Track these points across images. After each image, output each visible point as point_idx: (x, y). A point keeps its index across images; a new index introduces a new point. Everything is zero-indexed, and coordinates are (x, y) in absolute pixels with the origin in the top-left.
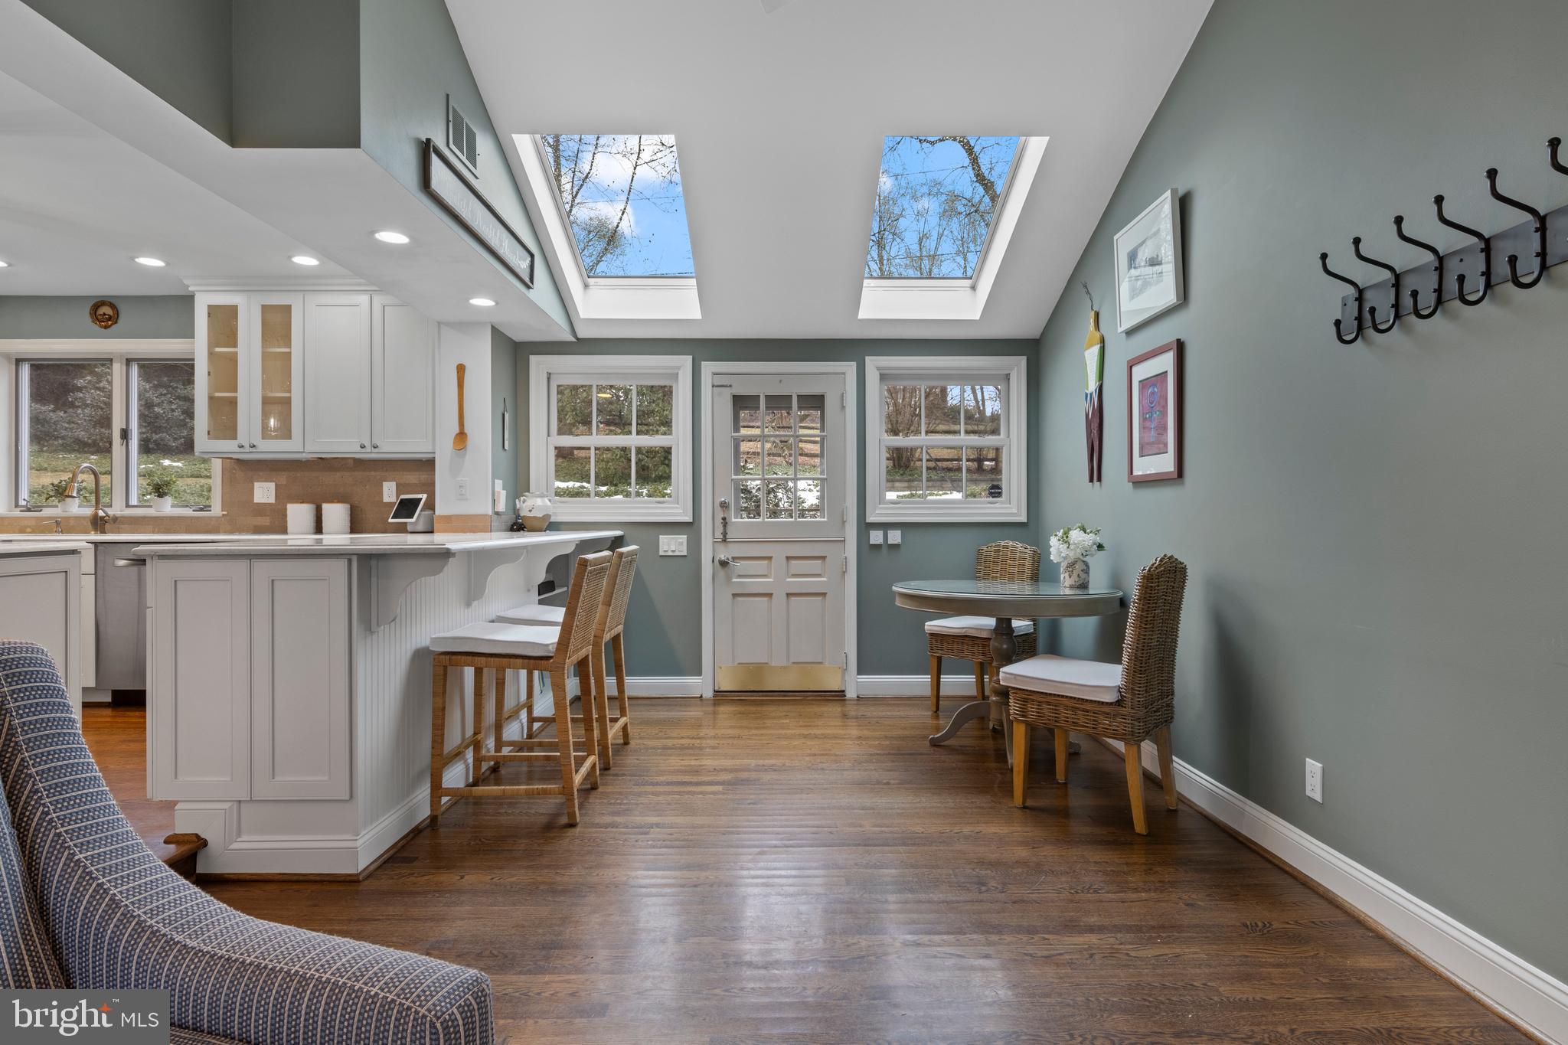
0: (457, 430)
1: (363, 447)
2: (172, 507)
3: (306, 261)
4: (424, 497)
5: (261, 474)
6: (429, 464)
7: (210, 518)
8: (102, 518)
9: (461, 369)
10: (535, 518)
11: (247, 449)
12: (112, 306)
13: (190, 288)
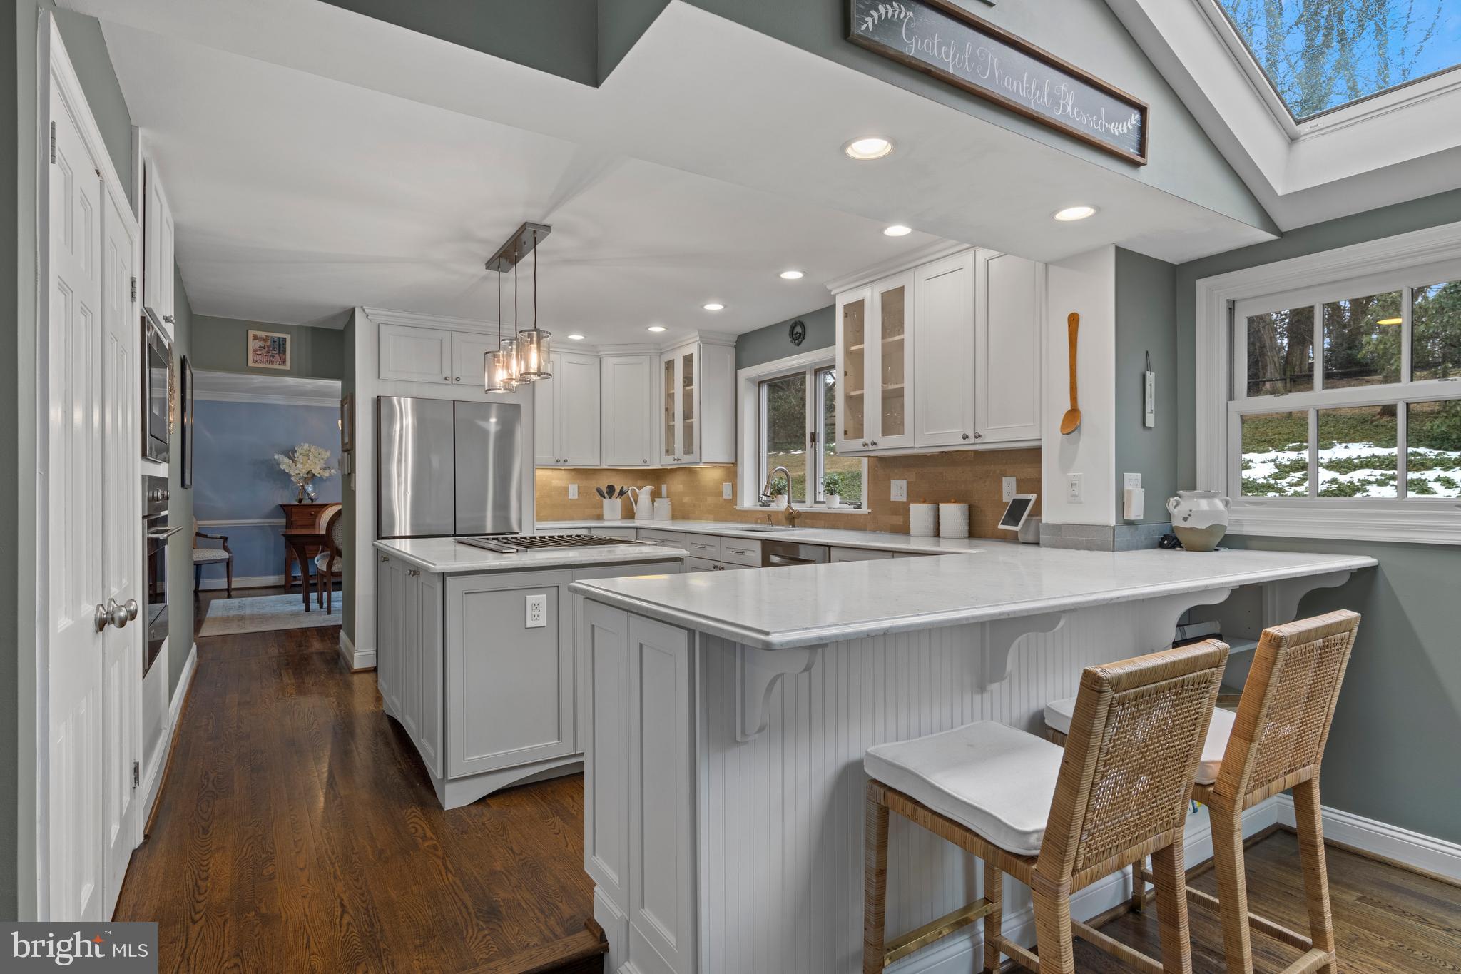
0: (1068, 407)
1: (965, 437)
2: (840, 503)
3: (898, 231)
4: (1033, 497)
5: (896, 471)
6: (1033, 455)
7: (860, 515)
8: (790, 514)
9: (1074, 320)
10: (1193, 530)
11: (871, 448)
12: (802, 325)
13: (832, 293)
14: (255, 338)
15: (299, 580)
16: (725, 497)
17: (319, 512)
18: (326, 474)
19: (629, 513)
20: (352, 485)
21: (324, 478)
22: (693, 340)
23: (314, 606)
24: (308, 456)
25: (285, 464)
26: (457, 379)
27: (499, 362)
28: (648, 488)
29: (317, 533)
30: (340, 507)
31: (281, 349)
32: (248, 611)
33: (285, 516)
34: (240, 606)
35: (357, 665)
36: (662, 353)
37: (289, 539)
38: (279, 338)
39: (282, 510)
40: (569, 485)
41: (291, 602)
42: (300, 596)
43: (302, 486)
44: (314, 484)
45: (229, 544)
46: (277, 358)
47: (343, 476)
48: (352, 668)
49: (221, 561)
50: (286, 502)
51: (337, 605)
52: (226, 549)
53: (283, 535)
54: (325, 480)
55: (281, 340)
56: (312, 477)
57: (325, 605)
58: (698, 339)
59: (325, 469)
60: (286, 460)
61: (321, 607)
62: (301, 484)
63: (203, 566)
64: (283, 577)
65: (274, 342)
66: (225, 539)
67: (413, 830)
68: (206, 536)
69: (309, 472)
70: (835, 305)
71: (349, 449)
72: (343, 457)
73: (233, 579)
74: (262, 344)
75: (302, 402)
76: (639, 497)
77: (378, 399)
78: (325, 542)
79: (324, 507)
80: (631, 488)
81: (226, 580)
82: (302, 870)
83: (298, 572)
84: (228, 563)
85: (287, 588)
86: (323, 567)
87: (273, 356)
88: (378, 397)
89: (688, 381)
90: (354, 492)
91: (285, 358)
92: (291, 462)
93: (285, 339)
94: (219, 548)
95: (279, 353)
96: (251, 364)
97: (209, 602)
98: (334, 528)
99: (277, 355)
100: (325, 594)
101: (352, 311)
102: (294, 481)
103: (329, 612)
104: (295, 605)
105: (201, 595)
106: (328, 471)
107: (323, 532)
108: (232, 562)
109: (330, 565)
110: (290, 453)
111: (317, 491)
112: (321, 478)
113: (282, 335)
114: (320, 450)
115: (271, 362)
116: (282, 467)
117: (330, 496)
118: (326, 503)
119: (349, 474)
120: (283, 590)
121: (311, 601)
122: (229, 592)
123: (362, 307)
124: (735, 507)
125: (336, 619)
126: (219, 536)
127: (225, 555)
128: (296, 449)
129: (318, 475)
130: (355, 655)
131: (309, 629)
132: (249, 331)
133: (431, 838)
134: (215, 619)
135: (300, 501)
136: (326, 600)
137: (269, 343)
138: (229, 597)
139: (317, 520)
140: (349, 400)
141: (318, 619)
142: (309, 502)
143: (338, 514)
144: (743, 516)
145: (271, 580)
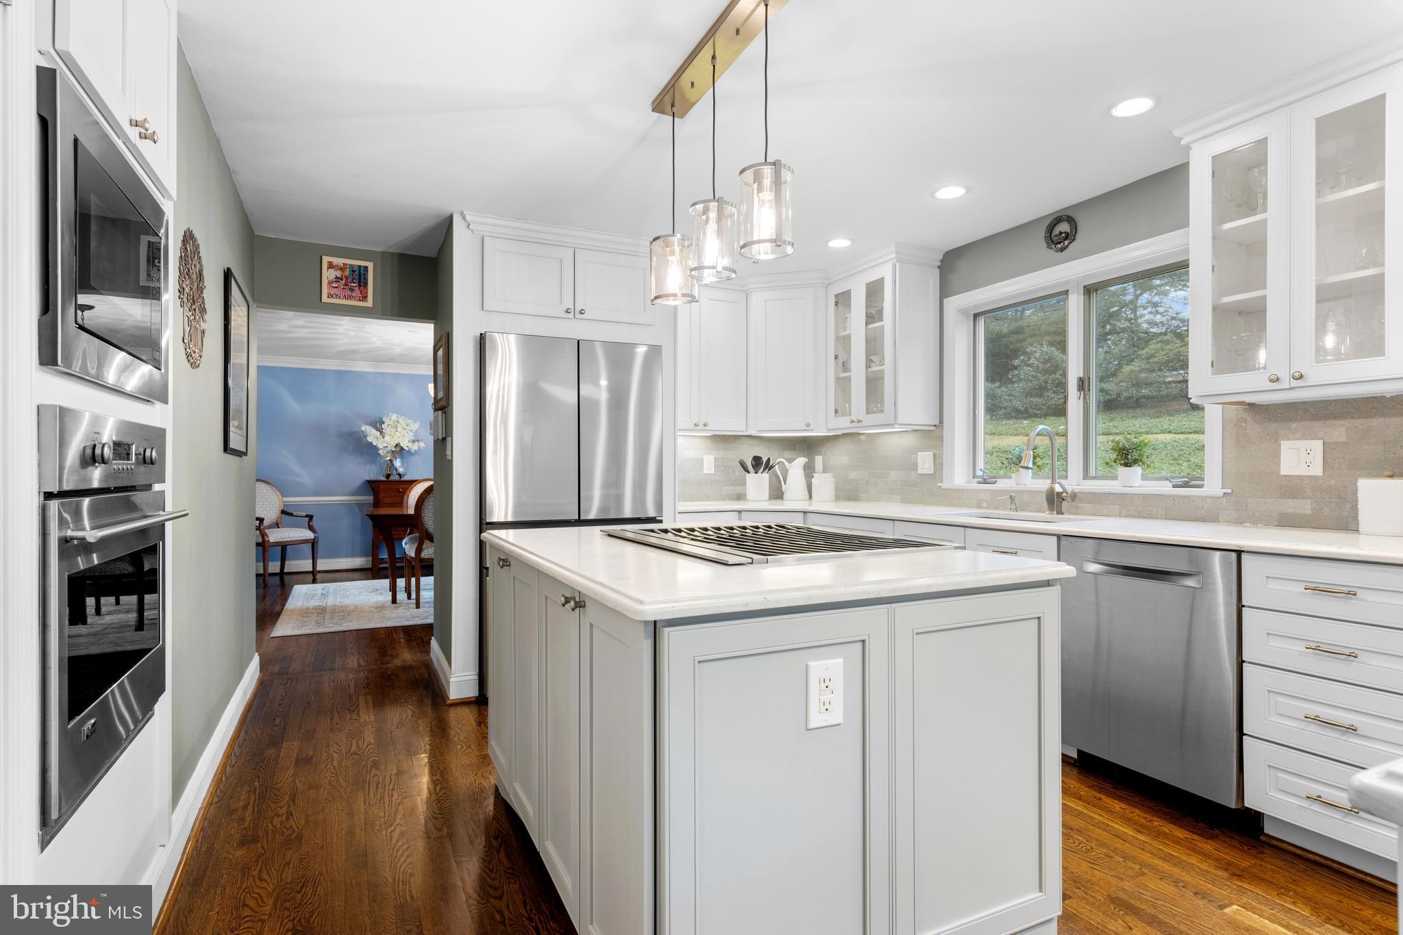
2: (1143, 480)
5: (1294, 425)
7: (1204, 498)
8: (1059, 494)
11: (1285, 384)
12: (1070, 220)
13: (1183, 142)
14: (331, 266)
15: (386, 563)
16: (920, 471)
17: (407, 489)
18: (415, 447)
19: (777, 493)
20: (448, 452)
21: (413, 452)
22: (883, 260)
23: (401, 596)
24: (396, 427)
25: (372, 436)
26: (581, 312)
27: (672, 253)
28: (801, 461)
29: (405, 513)
30: (431, 483)
31: (362, 280)
32: (330, 601)
33: (372, 493)
34: (323, 595)
35: (454, 693)
36: (829, 284)
37: (374, 518)
38: (360, 266)
39: (368, 484)
40: (705, 457)
41: (377, 590)
42: (386, 583)
43: (390, 460)
44: (402, 458)
45: (315, 523)
46: (357, 293)
47: (436, 442)
48: (448, 698)
49: (305, 541)
50: (372, 477)
51: (427, 595)
52: (311, 528)
53: (367, 515)
54: (413, 454)
55: (362, 269)
56: (400, 451)
57: (413, 595)
58: (894, 255)
59: (414, 441)
60: (374, 431)
61: (409, 597)
62: (389, 458)
63: (288, 547)
64: (370, 558)
65: (353, 271)
66: (310, 517)
68: (291, 515)
69: (397, 445)
70: (1189, 162)
71: (443, 405)
72: (436, 418)
73: (319, 561)
74: (339, 274)
75: (390, 369)
76: (789, 472)
77: (482, 338)
78: (413, 523)
79: (412, 483)
80: (778, 459)
81: (311, 561)
83: (384, 555)
84: (313, 543)
85: (373, 572)
86: (411, 552)
87: (352, 290)
88: (481, 334)
89: (873, 316)
90: (451, 462)
91: (367, 293)
92: (378, 433)
93: (366, 268)
94: (305, 528)
95: (360, 285)
96: (325, 299)
97: (293, 586)
98: (423, 507)
99: (357, 288)
100: (413, 580)
101: (451, 218)
102: (381, 454)
103: (418, 606)
104: (381, 594)
105: (286, 578)
106: (416, 444)
107: (411, 511)
108: (317, 542)
109: (419, 550)
110: (378, 424)
111: (405, 465)
112: (409, 452)
113: (363, 263)
114: (409, 421)
115: (350, 297)
116: (370, 439)
117: (420, 472)
118: (415, 479)
119: (444, 439)
120: (369, 574)
121: (398, 589)
122: (314, 576)
123: (462, 213)
124: (939, 484)
125: (425, 615)
126: (304, 514)
127: (310, 535)
128: (384, 419)
129: (407, 449)
130: (452, 680)
131: (395, 629)
132: (324, 258)
134: (293, 611)
135: (388, 476)
136: (414, 589)
137: (347, 273)
138: (314, 581)
139: (405, 497)
140: (444, 341)
141: (406, 615)
142: (395, 478)
143: (429, 491)
144: (955, 497)
145: (358, 562)
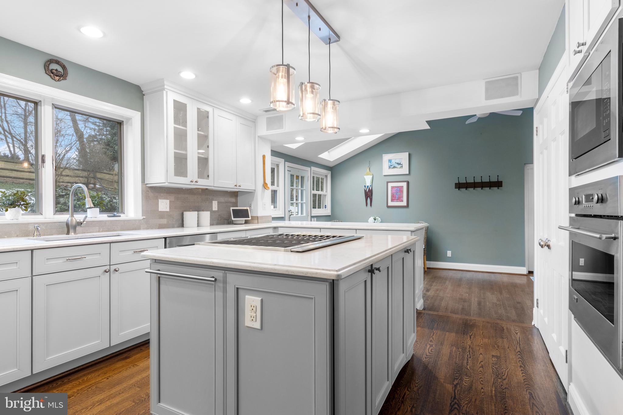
0: (263, 182)
1: (236, 186)
4: (249, 208)
9: (264, 157)
67: (433, 350)
82: (481, 354)
133: (429, 344)
